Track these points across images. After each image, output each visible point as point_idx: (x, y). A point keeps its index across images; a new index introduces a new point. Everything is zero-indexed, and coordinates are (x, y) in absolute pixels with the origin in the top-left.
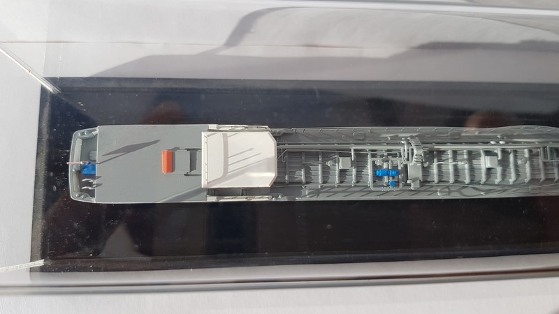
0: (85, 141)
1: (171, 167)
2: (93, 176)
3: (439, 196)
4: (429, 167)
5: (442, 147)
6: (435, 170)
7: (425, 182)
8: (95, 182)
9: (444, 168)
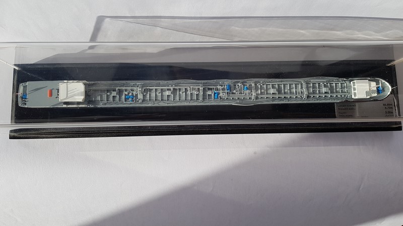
0: (24, 87)
1: (51, 95)
2: (26, 99)
3: (150, 105)
4: (146, 95)
5: (151, 88)
6: (148, 96)
7: (144, 100)
8: (27, 100)
9: (152, 95)
